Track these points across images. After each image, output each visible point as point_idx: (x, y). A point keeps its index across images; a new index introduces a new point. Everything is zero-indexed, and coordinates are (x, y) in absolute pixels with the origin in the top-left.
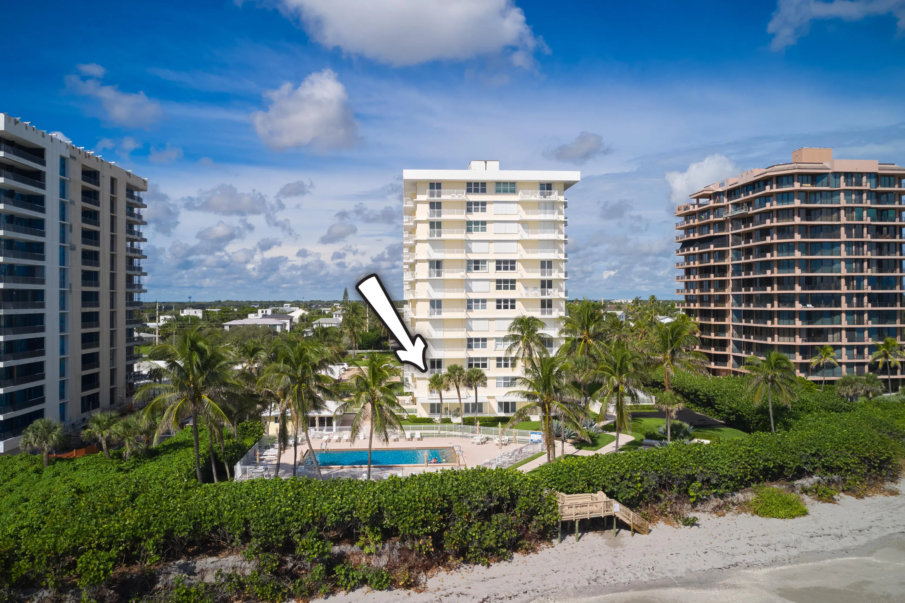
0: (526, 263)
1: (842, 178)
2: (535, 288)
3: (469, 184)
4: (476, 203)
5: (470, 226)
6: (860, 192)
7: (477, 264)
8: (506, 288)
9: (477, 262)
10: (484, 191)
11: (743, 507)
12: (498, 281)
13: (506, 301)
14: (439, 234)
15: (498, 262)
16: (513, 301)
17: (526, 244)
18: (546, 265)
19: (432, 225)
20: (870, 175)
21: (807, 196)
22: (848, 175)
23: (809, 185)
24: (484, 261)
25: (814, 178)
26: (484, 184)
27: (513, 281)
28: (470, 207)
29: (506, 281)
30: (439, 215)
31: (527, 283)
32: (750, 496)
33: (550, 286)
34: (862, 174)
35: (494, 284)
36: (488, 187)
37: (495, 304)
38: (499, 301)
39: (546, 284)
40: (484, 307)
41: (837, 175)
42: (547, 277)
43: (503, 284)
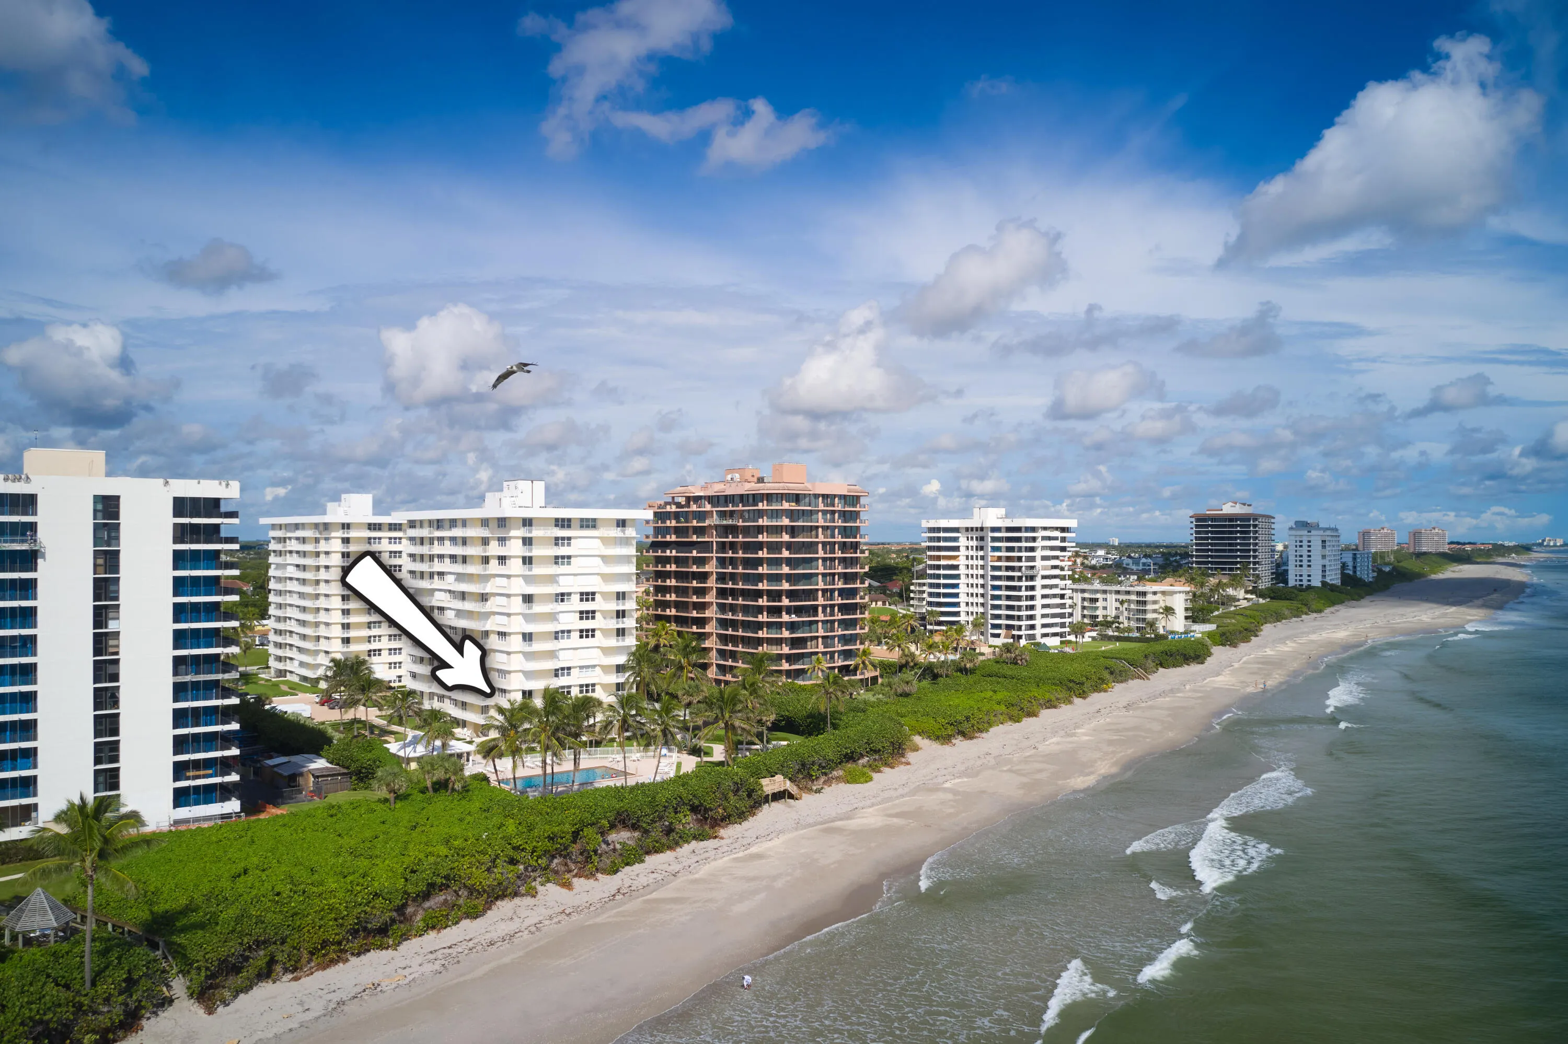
0: (605, 595)
1: (821, 499)
2: (612, 618)
3: (557, 520)
4: (563, 539)
5: (557, 560)
6: (833, 512)
7: (562, 597)
8: (587, 618)
9: (563, 594)
10: (569, 526)
11: (838, 779)
12: (581, 612)
13: (587, 631)
14: (530, 570)
15: (581, 594)
16: (593, 630)
17: (606, 578)
18: (621, 596)
19: (524, 558)
20: (841, 497)
21: (791, 514)
22: (825, 497)
23: (794, 504)
24: (569, 594)
25: (797, 498)
26: (569, 520)
27: (594, 612)
28: (557, 541)
29: (587, 612)
30: (531, 551)
31: (605, 614)
32: (841, 773)
33: (624, 616)
34: (835, 496)
35: (578, 615)
36: (572, 524)
37: (578, 634)
38: (581, 631)
39: (621, 614)
40: (569, 637)
41: (816, 496)
42: (621, 608)
43: (586, 615)
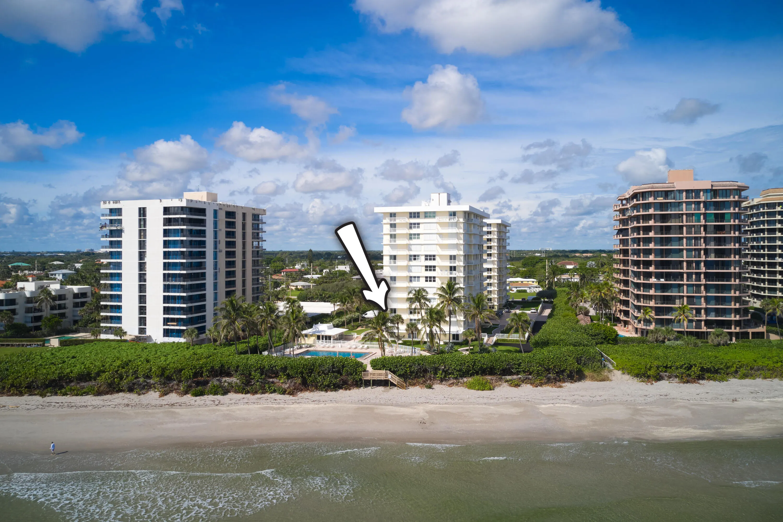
0: (442, 257)
1: (684, 193)
2: (446, 270)
3: (411, 213)
4: (415, 224)
5: (411, 236)
6: (699, 203)
7: (415, 257)
8: (430, 270)
9: (415, 256)
10: (418, 217)
11: (463, 384)
12: (426, 267)
13: (430, 277)
14: (395, 241)
15: (426, 256)
16: (434, 277)
17: (442, 246)
18: (453, 258)
19: (391, 236)
20: (706, 191)
21: (662, 206)
22: (687, 191)
23: (662, 198)
24: (418, 256)
25: (666, 194)
26: (418, 213)
27: (434, 267)
28: (411, 226)
29: (430, 267)
30: (395, 231)
31: (442, 268)
32: (470, 380)
33: (455, 270)
34: (700, 190)
35: (424, 268)
36: (420, 215)
37: (424, 279)
38: (426, 277)
39: (453, 269)
40: (418, 281)
41: (680, 191)
42: (453, 265)
43: (429, 268)
